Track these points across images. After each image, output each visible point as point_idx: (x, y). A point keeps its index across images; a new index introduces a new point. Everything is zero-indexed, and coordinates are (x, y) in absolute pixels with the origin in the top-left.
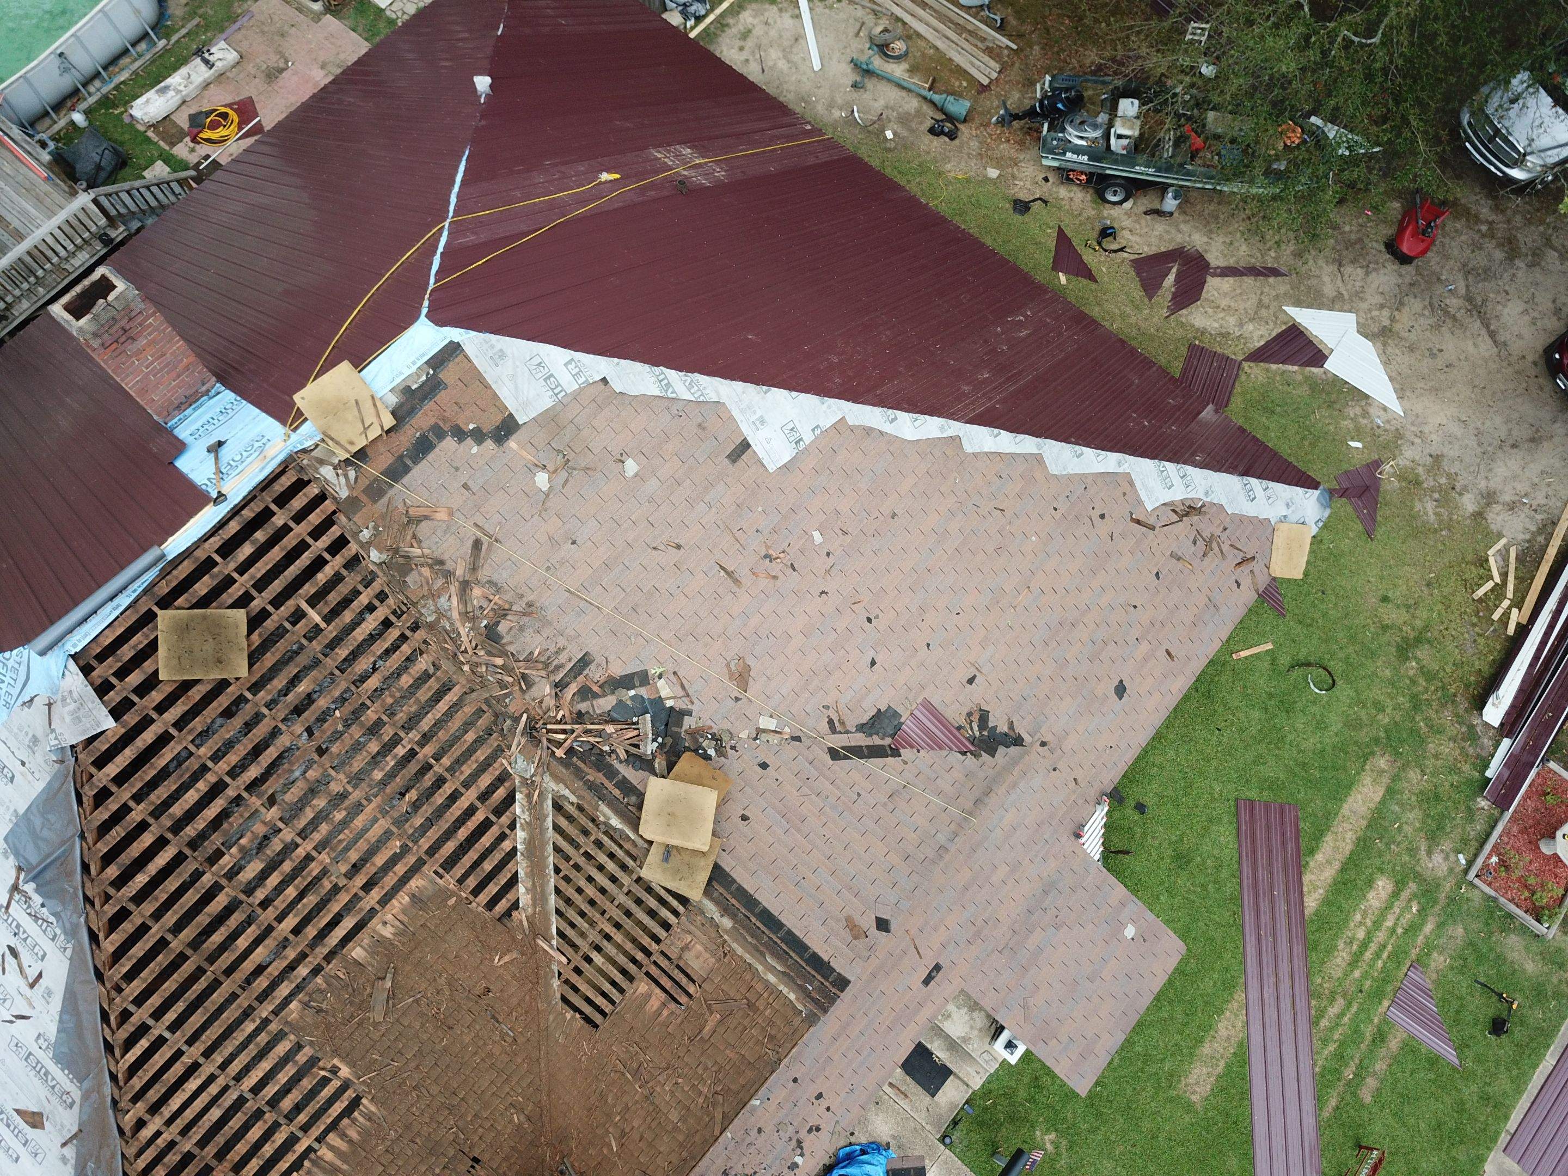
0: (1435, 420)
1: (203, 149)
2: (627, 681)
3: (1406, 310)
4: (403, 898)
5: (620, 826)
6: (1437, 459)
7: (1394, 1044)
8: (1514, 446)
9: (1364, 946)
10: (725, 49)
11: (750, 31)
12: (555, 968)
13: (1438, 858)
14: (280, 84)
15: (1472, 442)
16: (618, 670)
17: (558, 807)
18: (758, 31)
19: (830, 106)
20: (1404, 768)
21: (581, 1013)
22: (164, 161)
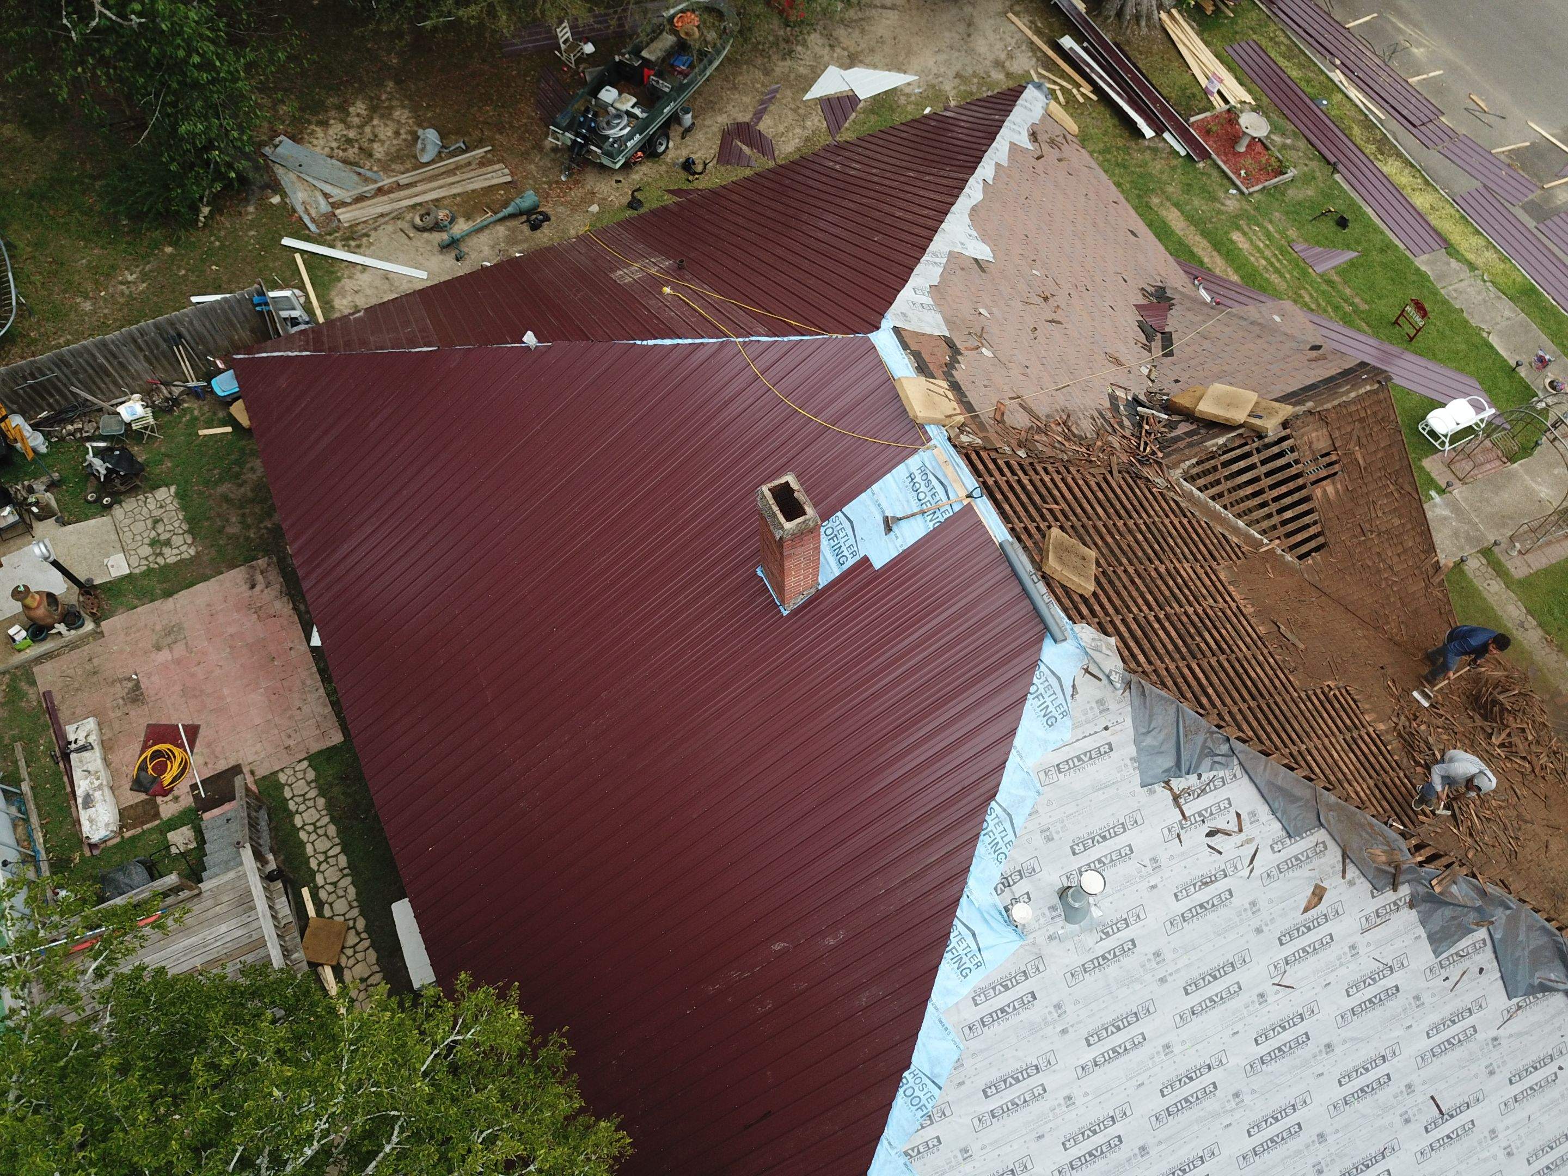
0: (931, 63)
3: (842, 39)
5: (1225, 440)
6: (958, 75)
7: (1336, 278)
8: (969, 35)
9: (1272, 264)
12: (1279, 552)
13: (1228, 202)
14: (152, 692)
15: (957, 54)
17: (1191, 479)
20: (1163, 192)
21: (1312, 551)
22: (170, 831)
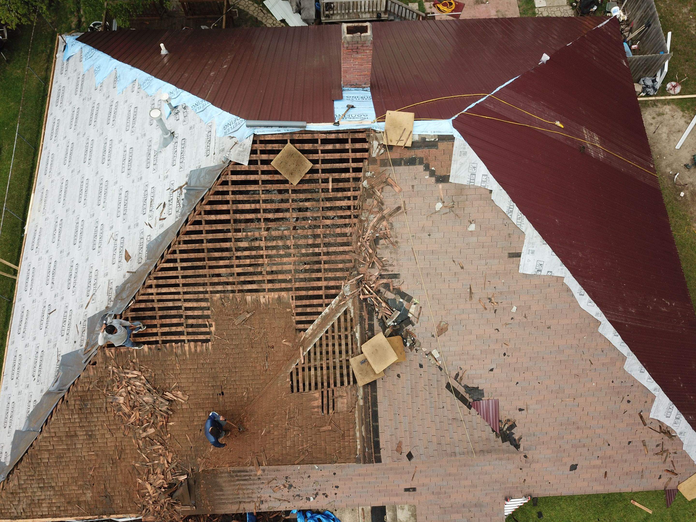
1: (434, 10)
2: (403, 295)
4: (275, 295)
5: (358, 338)
10: (647, 113)
11: (663, 114)
12: (298, 361)
14: (478, 7)
16: (404, 289)
17: (345, 313)
18: (666, 117)
19: (669, 165)
21: (292, 383)
22: (419, 4)
